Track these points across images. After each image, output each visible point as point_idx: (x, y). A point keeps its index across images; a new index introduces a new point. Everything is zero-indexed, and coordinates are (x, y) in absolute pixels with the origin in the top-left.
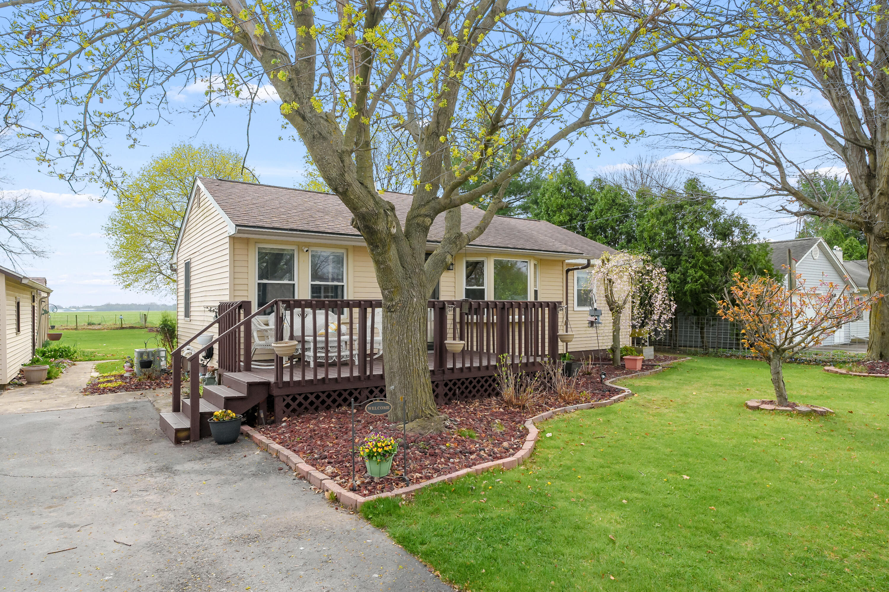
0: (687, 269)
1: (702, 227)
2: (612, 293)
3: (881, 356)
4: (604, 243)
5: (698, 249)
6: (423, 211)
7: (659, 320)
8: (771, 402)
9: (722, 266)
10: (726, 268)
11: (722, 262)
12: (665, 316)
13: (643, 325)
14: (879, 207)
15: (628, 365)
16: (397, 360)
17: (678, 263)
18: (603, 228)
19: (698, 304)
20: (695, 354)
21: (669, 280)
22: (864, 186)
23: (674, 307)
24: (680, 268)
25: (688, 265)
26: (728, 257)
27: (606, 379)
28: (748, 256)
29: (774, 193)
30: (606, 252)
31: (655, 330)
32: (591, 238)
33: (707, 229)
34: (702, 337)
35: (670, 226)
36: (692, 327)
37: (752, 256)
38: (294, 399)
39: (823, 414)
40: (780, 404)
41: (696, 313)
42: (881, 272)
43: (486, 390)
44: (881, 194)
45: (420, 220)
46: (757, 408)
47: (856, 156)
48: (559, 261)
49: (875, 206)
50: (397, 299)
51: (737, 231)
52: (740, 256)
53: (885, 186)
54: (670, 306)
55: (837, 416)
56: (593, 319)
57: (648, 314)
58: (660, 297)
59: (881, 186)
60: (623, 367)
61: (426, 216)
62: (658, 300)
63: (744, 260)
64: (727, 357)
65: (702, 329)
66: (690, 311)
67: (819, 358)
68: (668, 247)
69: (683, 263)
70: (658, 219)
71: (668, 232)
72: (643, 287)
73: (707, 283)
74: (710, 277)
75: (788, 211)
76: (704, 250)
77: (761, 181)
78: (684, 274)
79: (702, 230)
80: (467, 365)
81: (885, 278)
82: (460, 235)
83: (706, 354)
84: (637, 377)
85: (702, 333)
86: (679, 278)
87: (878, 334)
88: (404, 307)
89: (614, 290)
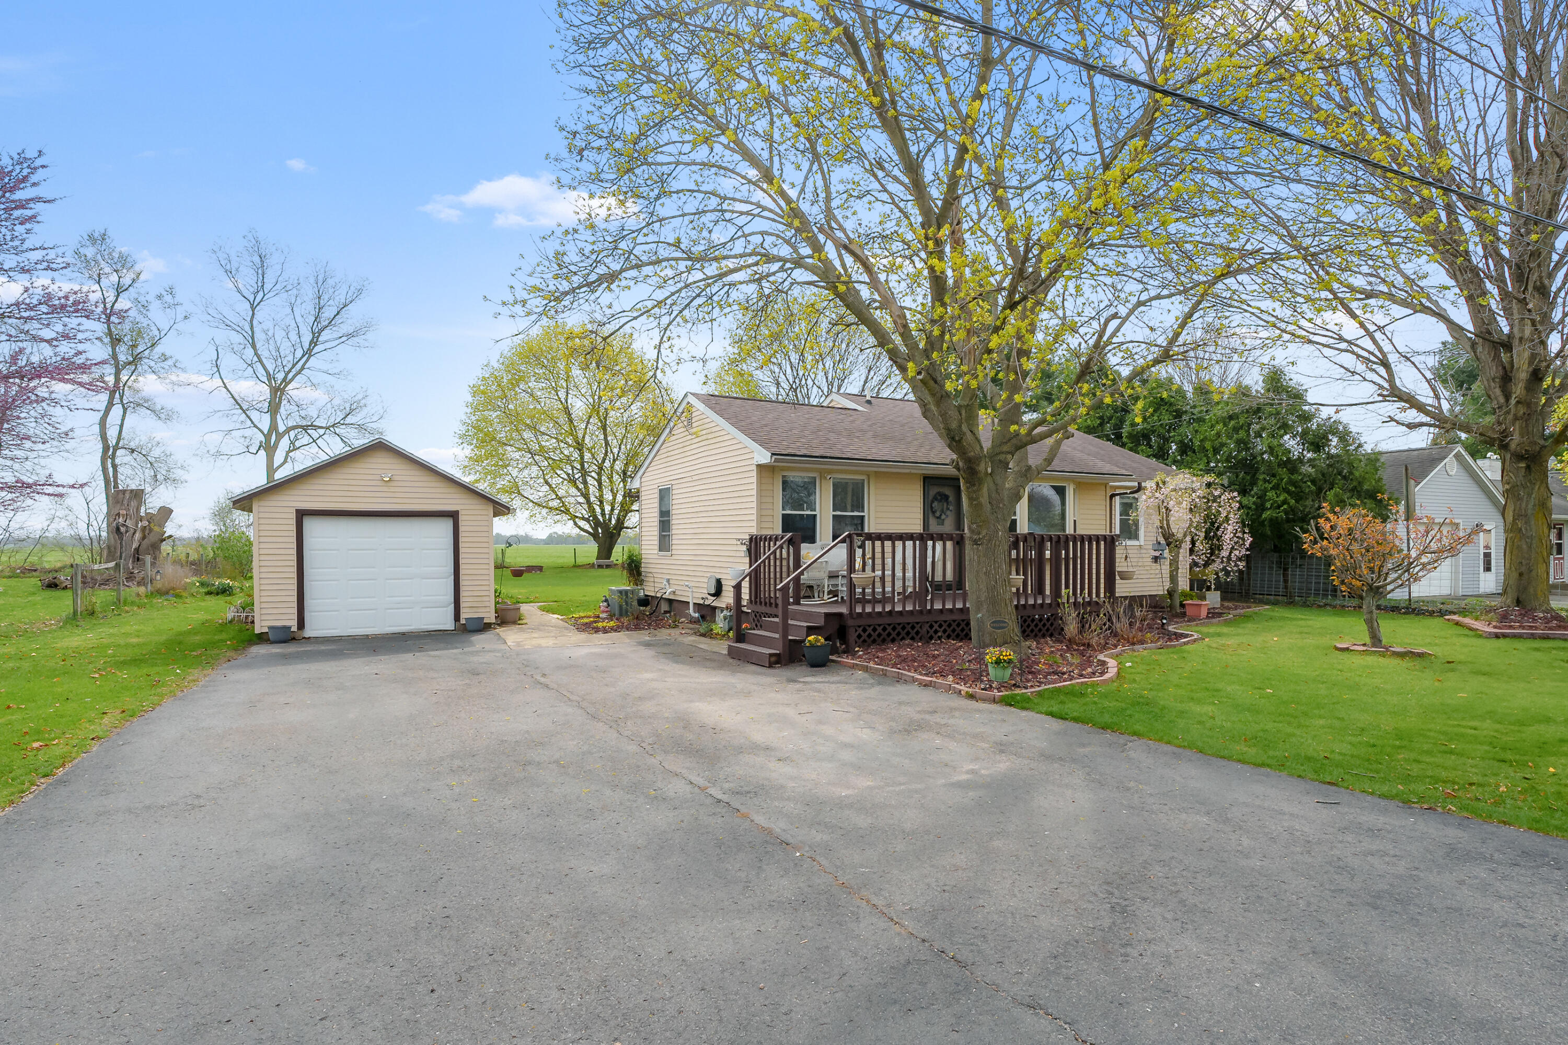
0: (1265, 491)
1: (1286, 433)
2: (1168, 525)
3: (1518, 602)
4: (1148, 457)
5: (1283, 464)
6: (1005, 448)
7: (1229, 558)
8: (1364, 645)
9: (1313, 488)
10: (1320, 490)
11: (1313, 482)
12: (1237, 553)
13: (1206, 565)
14: (1516, 418)
15: (1189, 611)
16: (984, 589)
17: (1254, 483)
18: (1146, 436)
19: (1280, 537)
20: (1275, 603)
21: (1241, 507)
22: (1498, 391)
23: (1249, 540)
24: (1255, 489)
25: (1267, 485)
26: (1323, 475)
27: (1168, 624)
28: (1351, 473)
29: (1381, 398)
30: (1160, 472)
31: (1224, 569)
32: (1131, 449)
33: (1294, 437)
34: (1286, 581)
35: (1242, 434)
36: (1271, 568)
37: (1357, 474)
38: (864, 630)
39: (1421, 655)
40: (1374, 645)
41: (1276, 549)
42: (1519, 499)
43: (1040, 630)
44: (1518, 402)
45: (1002, 457)
46: (1347, 649)
47: (1489, 353)
48: (1101, 484)
49: (1510, 417)
50: (984, 532)
51: (1335, 441)
52: (1340, 473)
53: (1524, 392)
54: (1243, 539)
55: (1436, 657)
56: (1157, 554)
57: (1215, 549)
58: (1230, 528)
59: (1518, 392)
60: (1184, 615)
61: (1009, 453)
62: (1229, 532)
63: (1345, 478)
64: (1320, 606)
65: (1285, 570)
66: (1269, 546)
67: (1444, 607)
68: (1239, 462)
69: (1260, 483)
70: (1225, 425)
71: (1239, 442)
72: (1208, 516)
73: (1292, 510)
74: (1297, 501)
75: (1398, 422)
76: (1289, 466)
77: (1365, 379)
78: (1262, 497)
79: (1286, 437)
80: (1022, 602)
81: (1524, 505)
82: (1029, 468)
83: (1290, 602)
84: (1203, 624)
85: (1285, 575)
86: (1254, 503)
87: (1515, 575)
88: (989, 541)
89: (1172, 519)
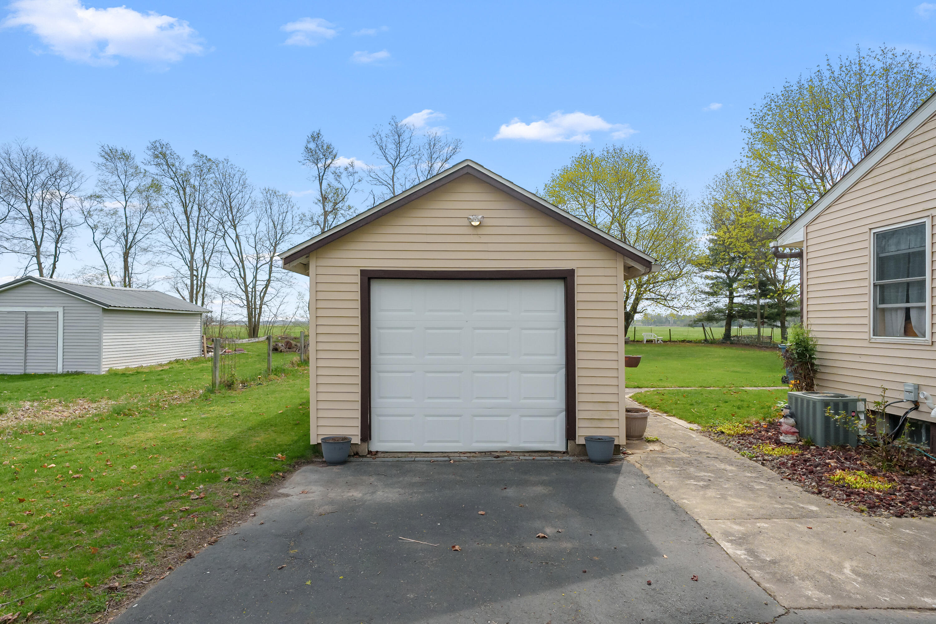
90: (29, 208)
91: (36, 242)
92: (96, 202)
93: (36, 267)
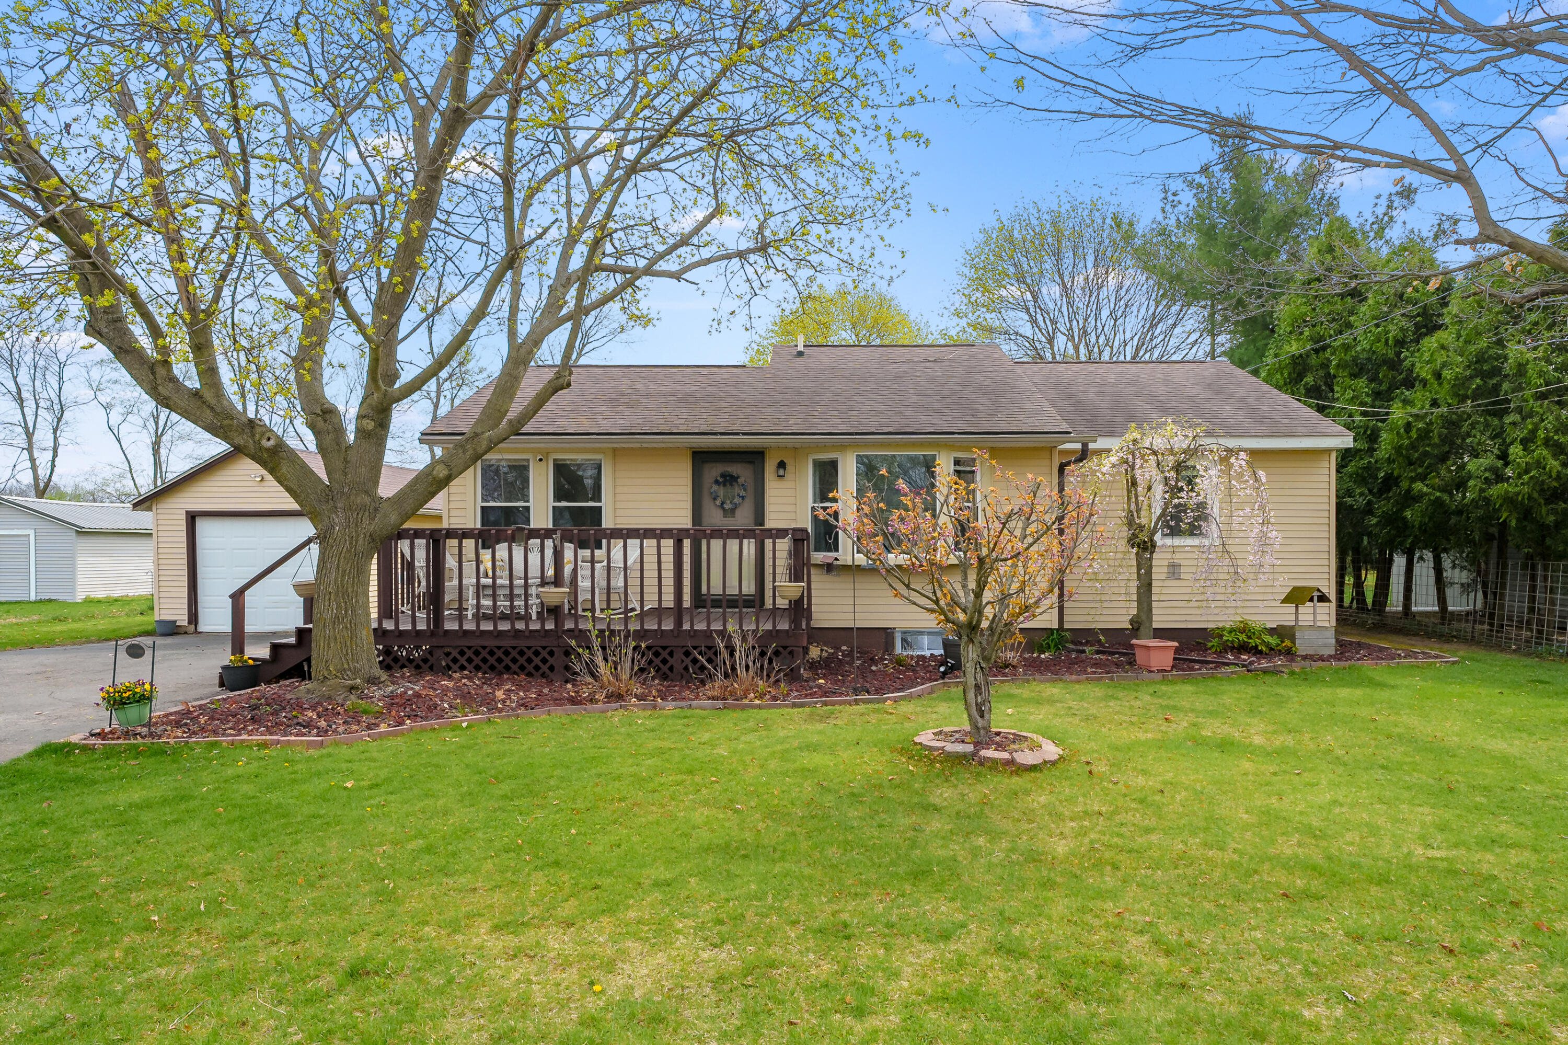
15: (1140, 657)
90: (15, 378)
91: (26, 428)
92: (108, 369)
93: (28, 464)
